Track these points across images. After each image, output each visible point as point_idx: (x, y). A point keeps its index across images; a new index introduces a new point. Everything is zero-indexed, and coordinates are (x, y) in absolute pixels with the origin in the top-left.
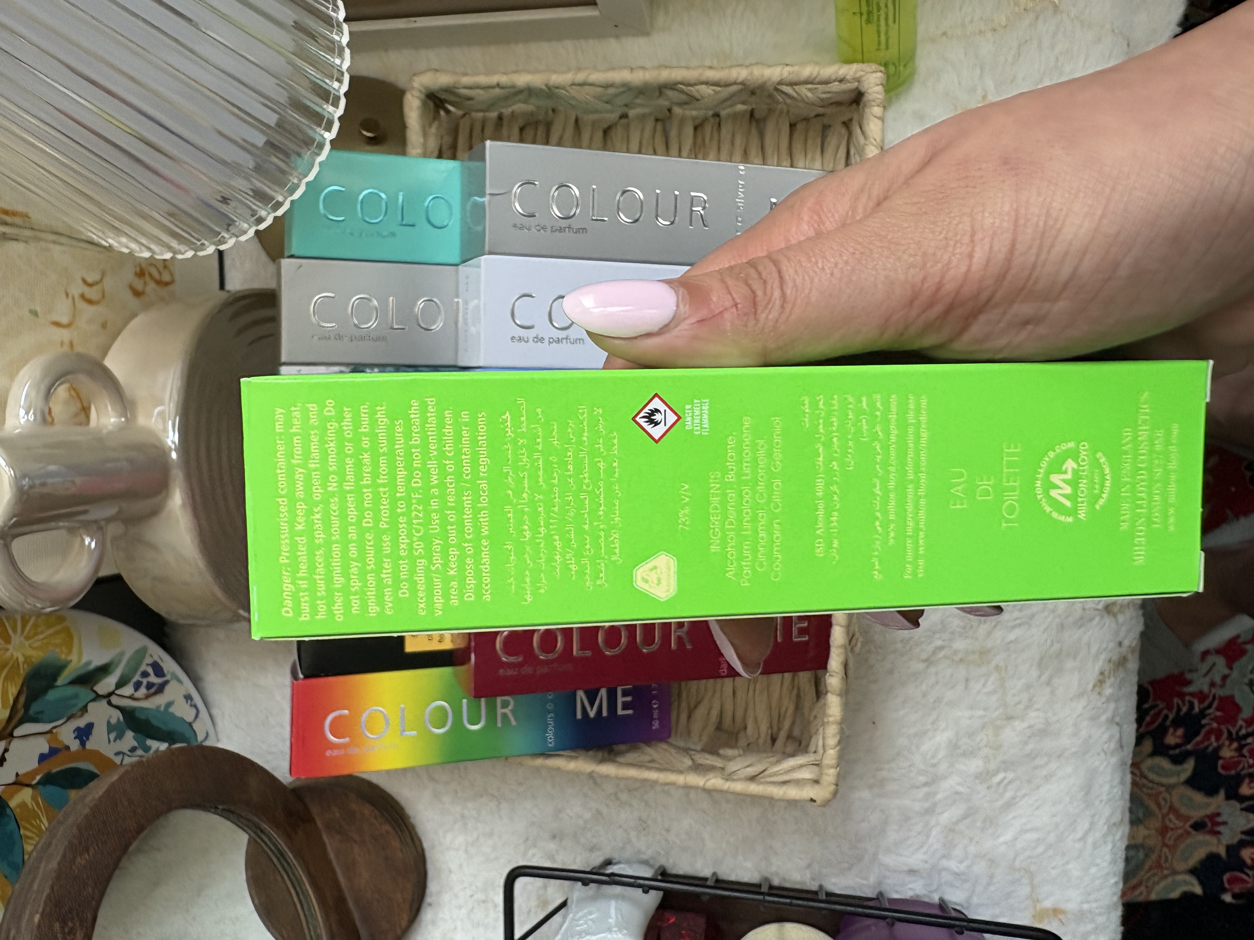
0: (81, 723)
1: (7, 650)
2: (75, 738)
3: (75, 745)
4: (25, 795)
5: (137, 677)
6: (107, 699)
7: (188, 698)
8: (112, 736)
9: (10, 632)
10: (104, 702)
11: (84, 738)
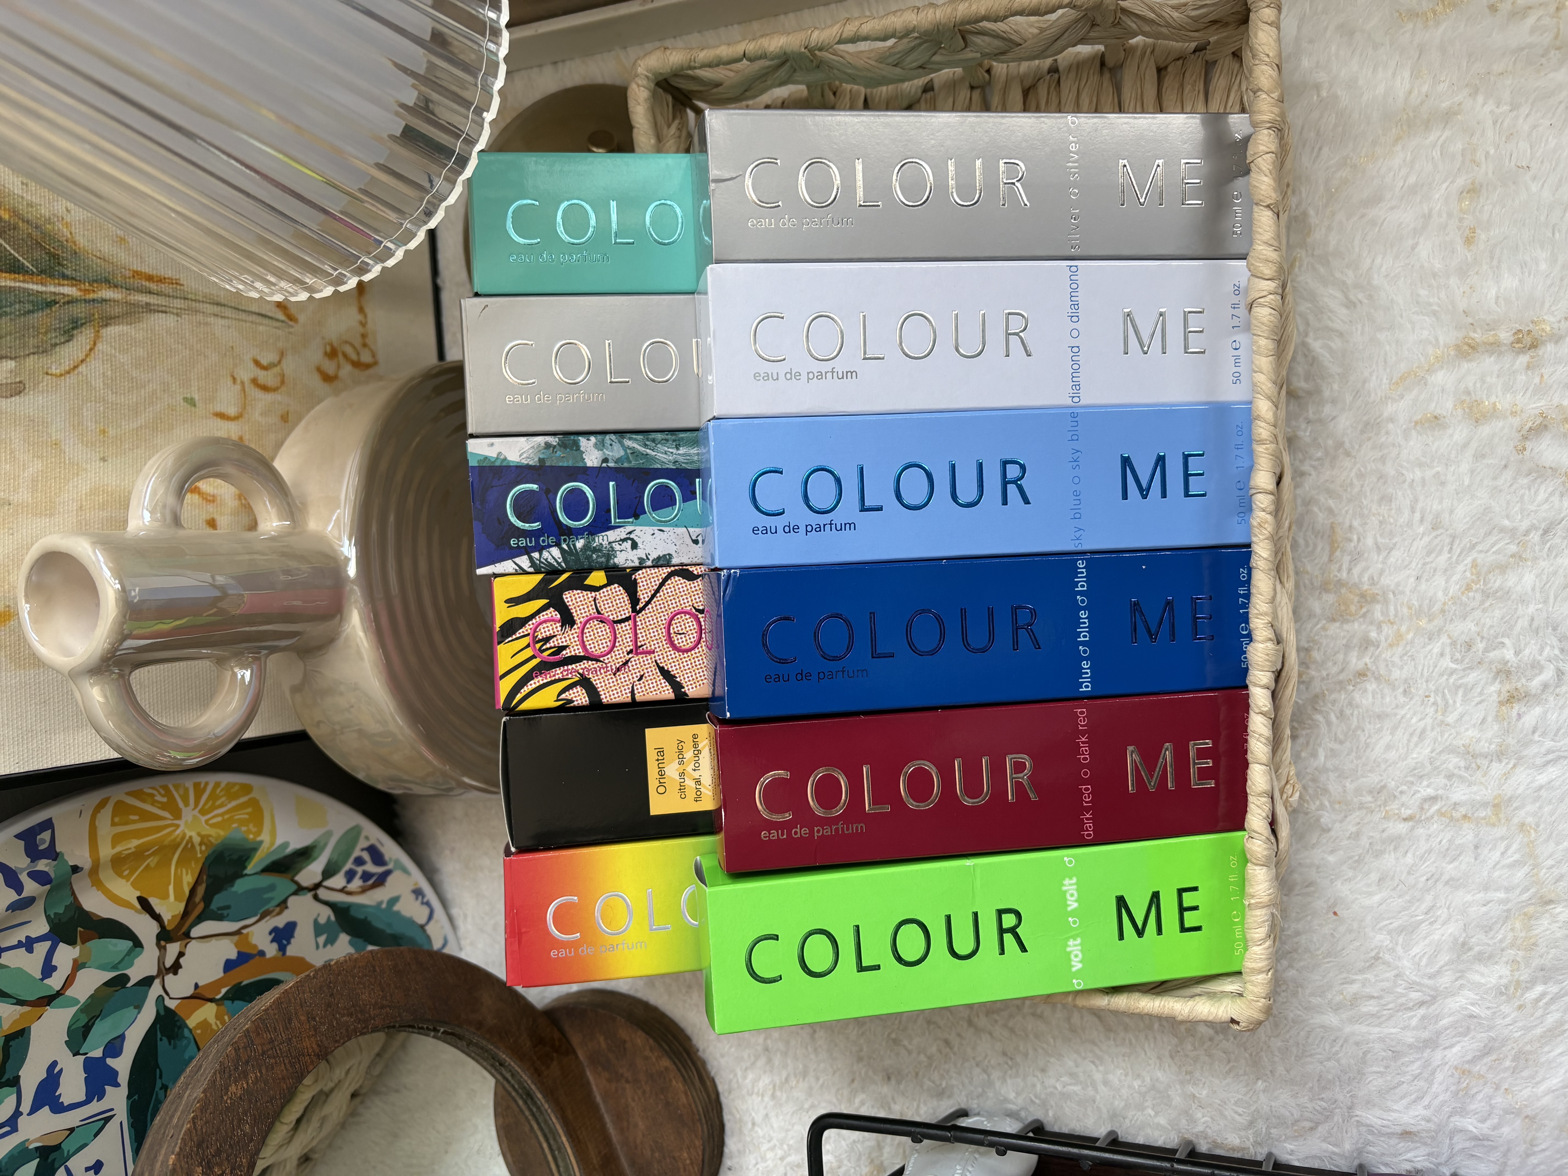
0: (280, 921)
1: (178, 826)
2: (272, 941)
3: (271, 950)
4: (207, 1012)
5: (349, 865)
6: (313, 893)
7: (418, 892)
8: (322, 939)
9: (181, 804)
10: (310, 895)
11: (285, 942)
